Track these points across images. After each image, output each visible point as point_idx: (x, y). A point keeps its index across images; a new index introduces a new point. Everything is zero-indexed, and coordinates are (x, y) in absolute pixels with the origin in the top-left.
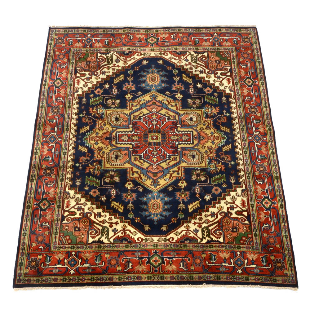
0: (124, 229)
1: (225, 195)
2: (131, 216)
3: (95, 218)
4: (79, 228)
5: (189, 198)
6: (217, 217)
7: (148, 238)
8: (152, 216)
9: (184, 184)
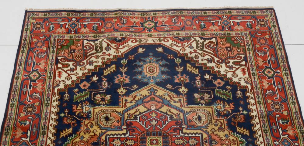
0: (183, 48)
1: (76, 82)
2: (178, 61)
3: (213, 59)
4: (227, 50)
5: (116, 77)
6: (87, 61)
7: (159, 42)
8: (154, 60)
9: (120, 91)
